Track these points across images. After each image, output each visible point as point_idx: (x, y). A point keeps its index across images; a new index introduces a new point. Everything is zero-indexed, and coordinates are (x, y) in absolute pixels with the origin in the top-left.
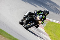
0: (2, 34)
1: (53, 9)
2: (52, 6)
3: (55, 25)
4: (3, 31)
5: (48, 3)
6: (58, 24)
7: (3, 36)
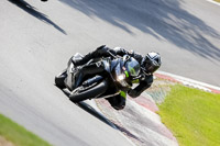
1: (192, 41)
2: (186, 28)
3: (197, 97)
5: (172, 19)
6: (209, 94)
7: (8, 139)
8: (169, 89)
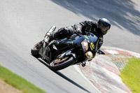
0: (21, 87)
4: (25, 81)
8: (127, 61)
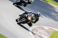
8: (52, 32)
